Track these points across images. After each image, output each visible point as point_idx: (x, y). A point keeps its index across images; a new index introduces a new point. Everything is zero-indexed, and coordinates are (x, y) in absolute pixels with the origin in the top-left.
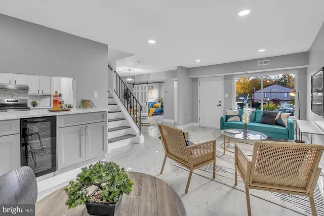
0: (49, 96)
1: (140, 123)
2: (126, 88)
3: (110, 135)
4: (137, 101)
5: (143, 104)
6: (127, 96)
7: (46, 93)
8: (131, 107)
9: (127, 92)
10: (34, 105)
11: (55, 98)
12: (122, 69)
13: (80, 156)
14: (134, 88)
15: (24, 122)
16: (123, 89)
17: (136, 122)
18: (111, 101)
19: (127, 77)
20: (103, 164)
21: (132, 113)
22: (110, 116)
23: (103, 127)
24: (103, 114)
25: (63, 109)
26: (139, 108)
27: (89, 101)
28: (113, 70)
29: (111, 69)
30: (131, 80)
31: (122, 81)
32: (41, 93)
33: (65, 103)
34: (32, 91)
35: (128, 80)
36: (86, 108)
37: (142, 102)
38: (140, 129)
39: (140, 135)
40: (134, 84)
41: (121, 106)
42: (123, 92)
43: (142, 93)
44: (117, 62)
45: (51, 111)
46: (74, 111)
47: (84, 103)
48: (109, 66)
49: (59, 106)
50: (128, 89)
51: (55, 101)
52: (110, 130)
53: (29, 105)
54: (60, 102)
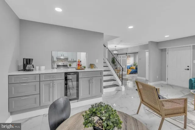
0: (76, 61)
1: (122, 78)
2: (113, 57)
3: (105, 84)
4: (120, 65)
5: (124, 67)
6: (113, 61)
8: (116, 68)
9: (114, 59)
10: (70, 66)
11: (78, 63)
12: (111, 46)
13: (89, 94)
14: (118, 57)
15: (66, 74)
16: (112, 58)
17: (119, 77)
18: (105, 65)
20: (103, 105)
21: (117, 72)
22: (105, 73)
23: (101, 79)
24: (101, 72)
25: (82, 68)
26: (121, 68)
27: (94, 64)
28: (106, 47)
29: (105, 47)
30: (116, 52)
31: (111, 53)
32: (73, 60)
33: (83, 65)
34: (70, 59)
35: (115, 52)
36: (92, 68)
37: (123, 65)
38: (122, 82)
39: (122, 86)
40: (118, 55)
41: (110, 67)
42: (112, 59)
43: (123, 60)
44: (108, 43)
45: (77, 69)
46: (87, 69)
47: (92, 66)
48: (104, 45)
49: (80, 67)
50: (114, 58)
51: (78, 65)
52: (105, 81)
53: (68, 66)
54: (81, 65)
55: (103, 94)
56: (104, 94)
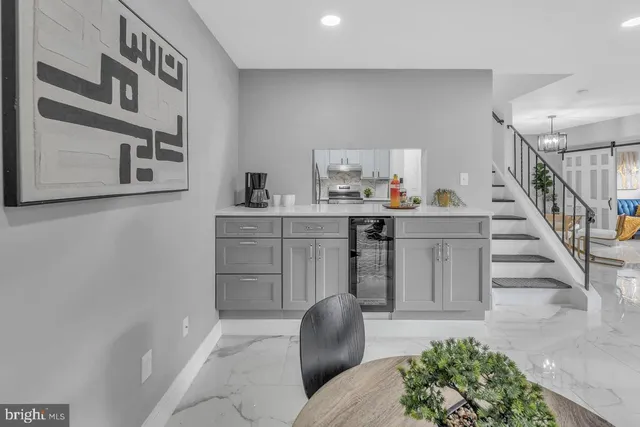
0: (386, 180)
1: (587, 252)
2: (540, 161)
3: (497, 270)
4: (576, 196)
5: (598, 204)
6: (542, 181)
7: (382, 176)
8: (555, 209)
9: (545, 172)
10: (368, 196)
11: (394, 186)
12: (527, 118)
13: (433, 299)
14: (565, 162)
15: (353, 222)
16: (533, 164)
17: (572, 249)
18: (500, 193)
19: (544, 135)
21: (559, 224)
22: (497, 227)
23: (480, 250)
24: (480, 222)
25: (405, 205)
26: (583, 211)
27: (450, 192)
28: (505, 124)
29: (501, 122)
30: (556, 141)
31: (530, 147)
32: (376, 177)
33: (409, 195)
34: (366, 174)
35: (547, 142)
36: (445, 205)
37: (594, 197)
38: (586, 271)
39: (587, 287)
40: (564, 152)
41: (526, 205)
42: (532, 171)
43: (593, 173)
44: (516, 104)
45: (388, 208)
46: (422, 210)
47: (442, 196)
48: (495, 116)
49: (398, 198)
50: (545, 164)
51: (394, 192)
52: (498, 259)
53: (363, 196)
54: (401, 194)
55: (488, 307)
56: (495, 308)
